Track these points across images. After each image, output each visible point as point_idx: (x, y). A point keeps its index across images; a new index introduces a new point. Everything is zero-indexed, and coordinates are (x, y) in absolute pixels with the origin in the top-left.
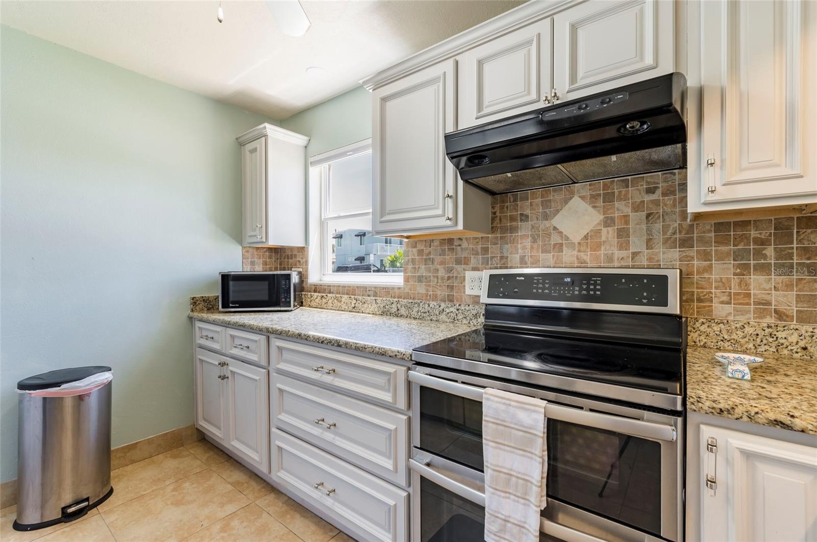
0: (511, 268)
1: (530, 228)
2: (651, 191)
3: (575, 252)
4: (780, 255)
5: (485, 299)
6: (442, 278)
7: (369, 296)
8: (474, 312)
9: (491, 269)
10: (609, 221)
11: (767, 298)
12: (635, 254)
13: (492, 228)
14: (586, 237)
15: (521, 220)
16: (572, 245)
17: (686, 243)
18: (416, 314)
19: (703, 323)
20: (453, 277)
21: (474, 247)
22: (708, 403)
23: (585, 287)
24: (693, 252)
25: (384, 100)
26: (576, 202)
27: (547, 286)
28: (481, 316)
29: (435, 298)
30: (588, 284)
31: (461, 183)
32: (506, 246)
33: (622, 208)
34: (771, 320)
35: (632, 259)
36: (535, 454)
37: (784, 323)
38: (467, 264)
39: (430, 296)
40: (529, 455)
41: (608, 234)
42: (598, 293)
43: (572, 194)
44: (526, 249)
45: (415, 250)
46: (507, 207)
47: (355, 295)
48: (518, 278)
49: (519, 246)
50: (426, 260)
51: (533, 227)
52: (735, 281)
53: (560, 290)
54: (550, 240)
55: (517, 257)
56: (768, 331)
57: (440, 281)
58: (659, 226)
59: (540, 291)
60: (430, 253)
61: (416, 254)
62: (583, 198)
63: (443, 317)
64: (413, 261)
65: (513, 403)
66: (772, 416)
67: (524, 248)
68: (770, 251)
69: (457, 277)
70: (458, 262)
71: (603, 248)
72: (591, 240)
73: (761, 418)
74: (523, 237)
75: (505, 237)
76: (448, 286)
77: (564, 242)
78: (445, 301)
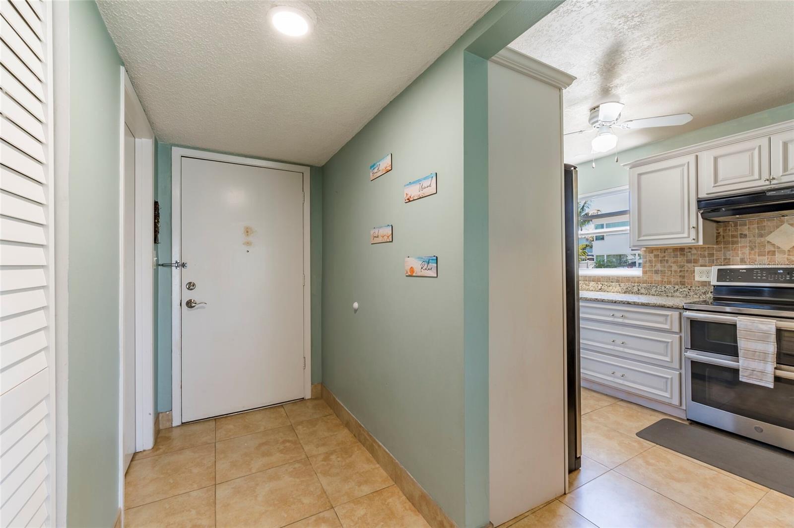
0: (732, 265)
1: (748, 242)
3: (786, 256)
5: (714, 282)
6: (675, 271)
7: (612, 282)
8: (704, 291)
9: (716, 265)
13: (717, 242)
15: (741, 237)
16: (783, 252)
18: (654, 292)
20: (684, 270)
21: (702, 253)
25: (640, 175)
26: (785, 227)
27: (764, 275)
28: (709, 293)
29: (669, 283)
31: (701, 220)
32: (729, 252)
36: (771, 342)
38: (696, 263)
39: (665, 282)
40: (767, 342)
43: (782, 223)
44: (745, 254)
45: (652, 255)
46: (729, 230)
47: (600, 282)
48: (740, 271)
49: (739, 252)
50: (661, 261)
51: (750, 241)
53: (774, 277)
54: (765, 248)
55: (738, 259)
57: (673, 273)
59: (759, 278)
60: (665, 256)
61: (653, 257)
62: (791, 225)
63: (677, 294)
64: (650, 261)
67: (743, 253)
69: (687, 271)
70: (689, 261)
74: (742, 247)
75: (728, 247)
76: (680, 276)
77: (776, 250)
78: (678, 285)
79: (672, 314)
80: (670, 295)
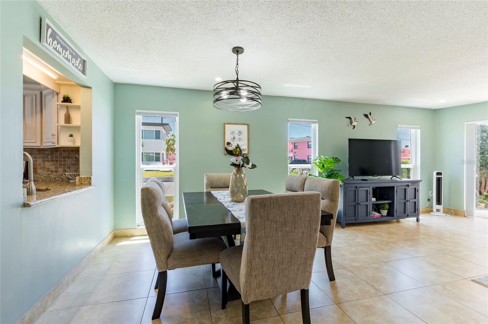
4: (52, 158)
11: (49, 167)
52: (42, 164)
56: (48, 175)
68: (49, 157)
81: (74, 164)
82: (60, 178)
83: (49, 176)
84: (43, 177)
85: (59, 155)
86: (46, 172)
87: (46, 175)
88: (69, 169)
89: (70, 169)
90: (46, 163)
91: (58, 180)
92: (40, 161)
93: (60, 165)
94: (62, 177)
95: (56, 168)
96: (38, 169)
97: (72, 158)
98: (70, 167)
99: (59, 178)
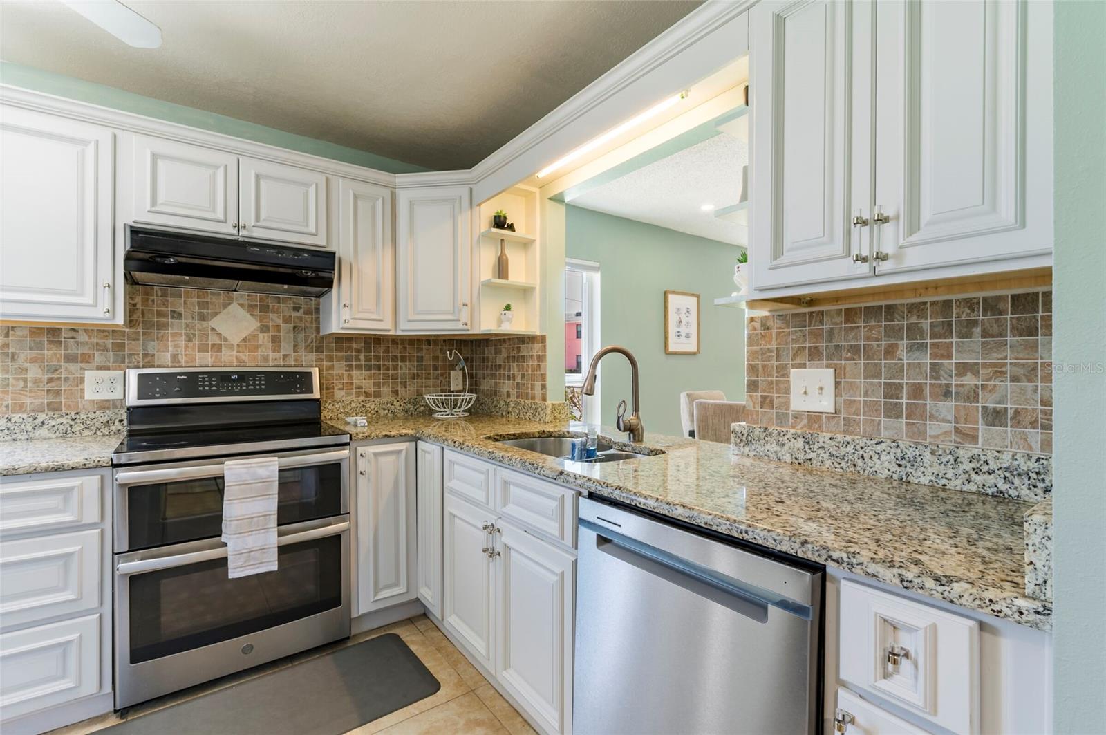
0: (159, 366)
1: (184, 326)
2: (296, 309)
3: (235, 353)
4: (368, 359)
5: (132, 400)
6: (36, 381)
8: (105, 420)
9: (128, 367)
10: (264, 328)
11: (361, 384)
12: (285, 356)
13: (131, 321)
14: (244, 340)
15: (172, 317)
16: (231, 347)
17: (319, 349)
19: (330, 404)
20: (59, 379)
21: (100, 341)
22: (361, 435)
23: (251, 382)
24: (323, 356)
26: (234, 308)
27: (214, 383)
28: (120, 422)
29: (20, 408)
30: (254, 380)
32: (152, 342)
33: (274, 319)
34: (362, 398)
35: (283, 360)
36: (273, 494)
37: (368, 399)
38: (88, 362)
40: (267, 497)
41: (265, 339)
42: (263, 387)
43: (231, 300)
44: (179, 347)
46: (153, 301)
48: (178, 377)
49: (170, 344)
51: (187, 326)
52: (346, 375)
53: (228, 387)
54: (207, 340)
55: (167, 355)
56: (362, 404)
57: (29, 384)
58: (302, 335)
59: (207, 388)
60: (6, 346)
62: (242, 305)
65: (253, 465)
66: (384, 433)
67: (176, 346)
68: (362, 357)
69: (66, 379)
70: (70, 358)
71: (259, 350)
72: (248, 343)
73: (381, 436)
74: (174, 335)
75: (151, 332)
76: (48, 391)
77: (223, 343)
78: (43, 411)
79: (82, 484)
80: (24, 436)
81: (414, 374)
82: (389, 410)
83: (363, 406)
84: (351, 409)
85: (383, 353)
86: (354, 396)
87: (358, 405)
88: (403, 389)
89: (406, 387)
90: (355, 373)
91: (386, 416)
92: (339, 368)
93: (386, 377)
94: (393, 407)
95: (377, 384)
96: (336, 388)
97: (410, 361)
98: (406, 382)
99: (387, 411)
